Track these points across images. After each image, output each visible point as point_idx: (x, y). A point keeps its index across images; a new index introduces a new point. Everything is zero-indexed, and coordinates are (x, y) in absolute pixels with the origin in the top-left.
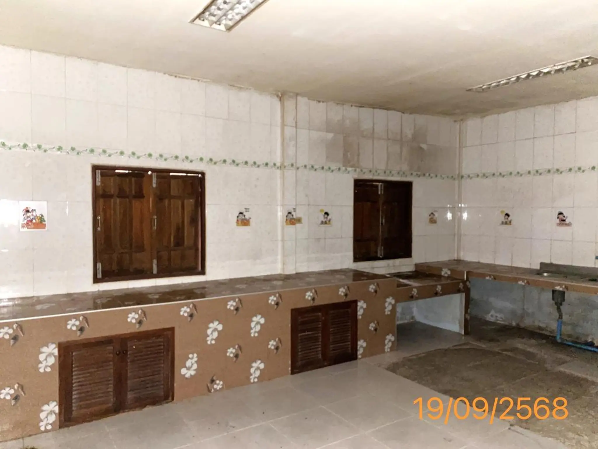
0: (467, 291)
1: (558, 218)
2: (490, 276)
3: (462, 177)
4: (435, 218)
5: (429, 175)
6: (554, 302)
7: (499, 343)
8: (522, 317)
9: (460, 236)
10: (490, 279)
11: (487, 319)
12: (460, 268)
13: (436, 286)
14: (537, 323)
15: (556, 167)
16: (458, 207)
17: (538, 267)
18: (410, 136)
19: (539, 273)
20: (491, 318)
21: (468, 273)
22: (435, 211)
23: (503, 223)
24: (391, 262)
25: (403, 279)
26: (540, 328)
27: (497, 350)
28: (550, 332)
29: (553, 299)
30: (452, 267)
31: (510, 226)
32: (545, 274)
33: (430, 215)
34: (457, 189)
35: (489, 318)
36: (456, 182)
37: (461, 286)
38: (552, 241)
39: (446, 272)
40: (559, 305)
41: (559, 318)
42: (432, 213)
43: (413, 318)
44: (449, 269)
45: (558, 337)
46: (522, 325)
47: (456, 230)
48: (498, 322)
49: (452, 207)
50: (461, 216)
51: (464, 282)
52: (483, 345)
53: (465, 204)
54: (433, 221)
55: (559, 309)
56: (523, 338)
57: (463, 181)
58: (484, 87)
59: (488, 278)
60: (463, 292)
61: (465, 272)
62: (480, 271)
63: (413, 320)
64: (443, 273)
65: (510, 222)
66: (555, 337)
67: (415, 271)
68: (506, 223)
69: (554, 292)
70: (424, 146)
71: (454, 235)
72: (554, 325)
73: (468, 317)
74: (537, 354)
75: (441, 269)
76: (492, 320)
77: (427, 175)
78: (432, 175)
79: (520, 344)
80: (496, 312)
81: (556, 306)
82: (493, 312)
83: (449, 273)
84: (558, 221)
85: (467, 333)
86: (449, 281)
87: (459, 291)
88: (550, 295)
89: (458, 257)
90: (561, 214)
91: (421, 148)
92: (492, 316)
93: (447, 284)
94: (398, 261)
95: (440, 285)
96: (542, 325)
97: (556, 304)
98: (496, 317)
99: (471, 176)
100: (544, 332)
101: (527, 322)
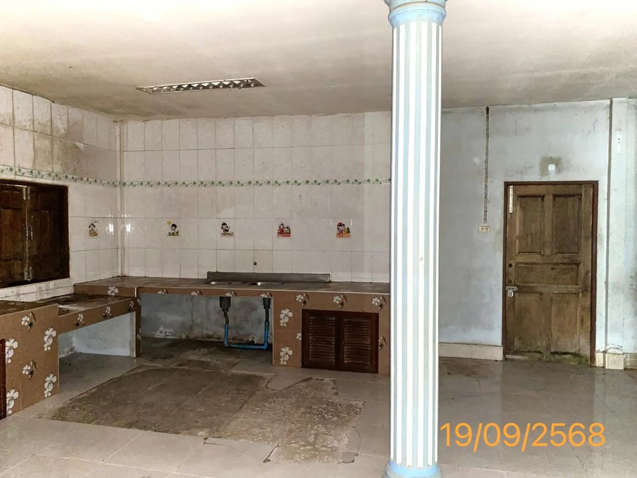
0: (138, 309)
1: (222, 228)
2: (162, 290)
3: (124, 184)
4: (95, 229)
5: (88, 180)
6: (221, 309)
7: (173, 359)
8: (191, 328)
9: (123, 248)
10: (163, 293)
11: (156, 336)
12: (128, 285)
13: (105, 307)
14: (205, 332)
15: (219, 179)
16: (121, 218)
17: (205, 277)
18: (62, 131)
19: (207, 282)
20: (161, 334)
21: (138, 289)
22: (95, 222)
23: (170, 234)
24: (43, 285)
25: (63, 304)
26: (209, 336)
27: (174, 366)
28: (218, 338)
29: (221, 306)
30: (119, 284)
31: (177, 236)
32: (213, 283)
33: (90, 227)
34: (119, 197)
35: (158, 335)
36: (118, 189)
37: (132, 304)
38: (218, 250)
39: (113, 291)
40: (225, 311)
41: (226, 324)
42: (92, 224)
43: (72, 349)
44: (116, 287)
45: (226, 342)
46: (191, 336)
47: (119, 243)
48: (168, 337)
49: (114, 218)
50: (124, 228)
51: (135, 300)
52: (159, 365)
53: (128, 215)
54: (93, 233)
55: (226, 315)
56: (194, 349)
57: (126, 189)
58: (154, 89)
59: (160, 292)
60: (134, 311)
61: (136, 289)
62: (151, 286)
63: (73, 352)
64: (109, 293)
65: (177, 233)
66: (223, 342)
67: (74, 294)
68: (173, 234)
69: (221, 298)
70: (80, 145)
71: (118, 249)
72: (221, 332)
73: (139, 337)
74: (211, 362)
75: (107, 288)
76: (162, 336)
77: (85, 179)
78: (90, 180)
79: (193, 356)
80: (165, 328)
81: (223, 313)
82: (162, 328)
83: (117, 291)
84: (222, 231)
85: (138, 355)
86: (117, 301)
87: (130, 310)
88: (218, 302)
89: (122, 274)
90: (224, 224)
91: (76, 147)
92: (161, 332)
93: (115, 303)
94: (52, 284)
95: (108, 306)
96: (210, 333)
97: (223, 310)
98: (166, 332)
99: (134, 183)
100: (212, 340)
101: (197, 333)
